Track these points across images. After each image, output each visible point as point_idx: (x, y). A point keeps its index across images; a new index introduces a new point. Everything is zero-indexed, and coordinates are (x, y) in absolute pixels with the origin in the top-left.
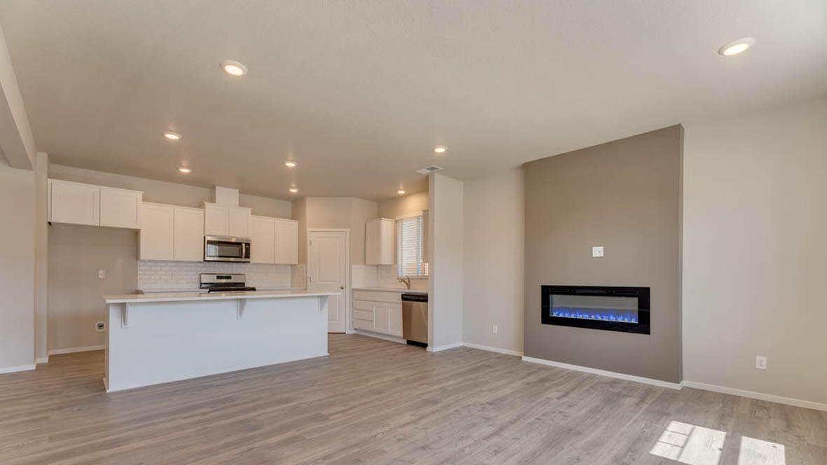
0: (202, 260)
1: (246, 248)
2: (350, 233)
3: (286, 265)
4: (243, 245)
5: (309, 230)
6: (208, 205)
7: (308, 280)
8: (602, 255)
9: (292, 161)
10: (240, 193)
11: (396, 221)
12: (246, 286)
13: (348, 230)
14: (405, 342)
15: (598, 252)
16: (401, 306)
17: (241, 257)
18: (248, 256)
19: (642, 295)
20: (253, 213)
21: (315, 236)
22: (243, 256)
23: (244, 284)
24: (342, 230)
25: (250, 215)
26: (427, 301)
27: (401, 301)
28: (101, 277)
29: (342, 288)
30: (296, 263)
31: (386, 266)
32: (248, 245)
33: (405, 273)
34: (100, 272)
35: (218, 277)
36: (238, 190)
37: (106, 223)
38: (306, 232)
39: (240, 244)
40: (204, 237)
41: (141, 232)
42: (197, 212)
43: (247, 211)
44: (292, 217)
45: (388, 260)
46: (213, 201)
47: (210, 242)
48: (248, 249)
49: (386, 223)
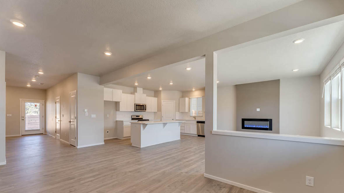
0: (134, 111)
2: (175, 102)
3: (153, 112)
5: (162, 101)
6: (135, 93)
7: (162, 117)
8: (259, 110)
9: (149, 77)
10: (143, 89)
11: (189, 98)
12: (143, 119)
13: (175, 101)
14: (197, 136)
15: (258, 110)
16: (196, 125)
17: (144, 110)
18: (145, 110)
19: (270, 121)
20: (147, 96)
21: (164, 103)
23: (142, 119)
24: (173, 101)
26: (204, 123)
27: (197, 123)
29: (173, 120)
30: (157, 111)
31: (186, 112)
33: (194, 115)
34: (108, 115)
35: (137, 116)
36: (142, 89)
38: (161, 102)
39: (144, 106)
40: (135, 104)
41: (120, 102)
42: (133, 96)
43: (145, 95)
44: (155, 97)
45: (187, 111)
46: (136, 92)
47: (136, 105)
48: (146, 107)
49: (187, 99)
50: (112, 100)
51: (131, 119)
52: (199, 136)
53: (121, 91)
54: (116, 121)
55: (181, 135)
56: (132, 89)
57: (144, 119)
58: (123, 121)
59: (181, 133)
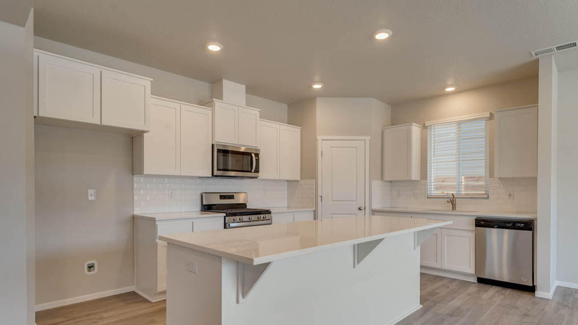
0: (211, 176)
1: (256, 159)
2: (370, 142)
3: (284, 181)
4: (253, 155)
5: (319, 137)
6: (217, 102)
7: (319, 200)
10: (246, 89)
11: (425, 127)
13: (368, 138)
14: (475, 280)
17: (251, 172)
18: (257, 171)
20: (262, 116)
21: (325, 144)
22: (253, 171)
23: (244, 206)
24: (360, 137)
25: (258, 118)
27: (473, 228)
28: (90, 198)
29: (360, 209)
30: (299, 179)
31: (414, 181)
32: (257, 155)
34: (91, 192)
35: (223, 197)
36: (244, 87)
37: (108, 121)
38: (316, 140)
39: (249, 154)
40: (213, 145)
41: (145, 134)
42: (206, 111)
43: (256, 112)
44: (291, 121)
45: (415, 175)
46: (220, 97)
47: (219, 151)
48: (257, 161)
49: (416, 130)
50: (97, 122)
51: (199, 208)
52: (481, 280)
53: (146, 83)
54: (134, 218)
55: (422, 274)
56: (203, 88)
57: (250, 206)
58: (153, 220)
59: (422, 267)
